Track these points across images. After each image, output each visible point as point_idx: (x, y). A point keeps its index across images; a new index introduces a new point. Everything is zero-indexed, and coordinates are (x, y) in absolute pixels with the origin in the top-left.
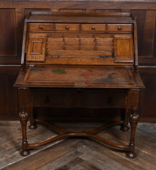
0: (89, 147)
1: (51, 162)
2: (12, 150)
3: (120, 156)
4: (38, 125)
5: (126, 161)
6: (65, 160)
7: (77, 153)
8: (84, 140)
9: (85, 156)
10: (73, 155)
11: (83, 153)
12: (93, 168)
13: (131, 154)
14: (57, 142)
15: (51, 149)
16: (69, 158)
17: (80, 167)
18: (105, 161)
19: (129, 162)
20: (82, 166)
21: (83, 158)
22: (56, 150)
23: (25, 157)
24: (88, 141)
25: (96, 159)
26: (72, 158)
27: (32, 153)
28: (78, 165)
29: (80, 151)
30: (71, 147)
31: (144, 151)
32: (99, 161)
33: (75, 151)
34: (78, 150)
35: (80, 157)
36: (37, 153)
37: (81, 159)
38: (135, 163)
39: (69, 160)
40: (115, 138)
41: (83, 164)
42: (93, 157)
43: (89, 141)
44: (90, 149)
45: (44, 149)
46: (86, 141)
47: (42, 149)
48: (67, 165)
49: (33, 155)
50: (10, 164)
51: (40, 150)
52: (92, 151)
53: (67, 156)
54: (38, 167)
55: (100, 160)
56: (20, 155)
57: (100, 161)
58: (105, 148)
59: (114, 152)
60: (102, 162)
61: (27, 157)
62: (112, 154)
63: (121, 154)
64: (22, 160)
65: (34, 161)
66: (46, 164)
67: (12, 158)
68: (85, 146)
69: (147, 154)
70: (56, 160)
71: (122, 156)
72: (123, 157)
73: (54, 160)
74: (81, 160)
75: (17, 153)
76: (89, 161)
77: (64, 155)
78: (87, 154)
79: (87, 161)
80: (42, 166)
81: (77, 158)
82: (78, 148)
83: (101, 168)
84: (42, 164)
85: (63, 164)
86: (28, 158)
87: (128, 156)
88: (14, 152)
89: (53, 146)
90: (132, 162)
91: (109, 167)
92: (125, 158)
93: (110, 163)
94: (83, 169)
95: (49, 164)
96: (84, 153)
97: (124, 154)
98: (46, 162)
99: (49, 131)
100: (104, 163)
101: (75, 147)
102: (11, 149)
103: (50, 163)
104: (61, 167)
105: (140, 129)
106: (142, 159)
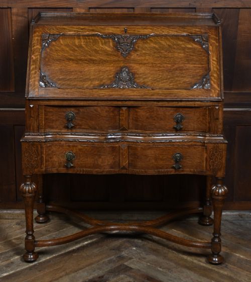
0: (142, 250)
1: (76, 271)
3: (195, 261)
5: (205, 269)
6: (100, 269)
7: (121, 258)
8: (133, 240)
9: (135, 263)
10: (114, 261)
11: (130, 259)
12: (148, 279)
14: (86, 243)
15: (75, 253)
16: (107, 265)
17: (126, 277)
18: (169, 269)
19: (211, 270)
20: (130, 276)
21: (132, 266)
22: (84, 254)
23: (31, 264)
24: (140, 241)
25: (154, 266)
26: (113, 266)
27: (43, 259)
28: (122, 276)
29: (126, 255)
30: (111, 250)
31: (238, 255)
32: (159, 269)
33: (118, 255)
34: (123, 253)
35: (126, 263)
36: (50, 259)
37: (128, 267)
38: (222, 272)
39: (107, 269)
41: (131, 274)
42: (149, 264)
43: (142, 240)
44: (143, 252)
45: (63, 252)
46: (136, 240)
47: (60, 253)
48: (104, 275)
49: (44, 262)
50: (5, 274)
51: (57, 255)
52: (147, 254)
53: (103, 262)
54: (54, 278)
55: (160, 267)
57: (161, 270)
58: (170, 250)
59: (185, 257)
60: (164, 270)
61: (34, 264)
62: (183, 259)
63: (198, 258)
64: (26, 269)
65: (47, 271)
66: (67, 274)
67: (8, 266)
68: (135, 248)
69: (243, 258)
70: (84, 268)
71: (199, 262)
72: (202, 264)
73: (81, 269)
74: (127, 269)
75: (17, 259)
76: (142, 270)
78: (138, 260)
79: (139, 270)
80: (61, 277)
81: (121, 265)
82: (122, 251)
83: (162, 280)
84: (61, 275)
85: (96, 275)
86: (36, 267)
87: (209, 262)
88: (12, 256)
89: (78, 249)
90: (216, 270)
91: (175, 279)
92: (204, 265)
93: (179, 272)
94: (131, 280)
95: (73, 274)
96: (133, 258)
97: (203, 260)
98: (68, 271)
100: (167, 272)
101: (118, 249)
102: (6, 252)
103: (74, 273)
104: (93, 278)
106: (234, 267)
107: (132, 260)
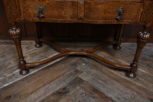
0: (88, 65)
1: (50, 83)
2: (13, 69)
3: (119, 75)
4: (43, 44)
5: (127, 81)
6: (64, 81)
7: (77, 71)
8: (82, 58)
9: (85, 76)
10: (73, 74)
11: (82, 72)
12: (94, 91)
13: (131, 74)
14: (58, 60)
15: (51, 67)
16: (69, 77)
17: (80, 89)
18: (105, 81)
19: (130, 82)
21: (83, 78)
22: (56, 69)
23: (24, 76)
24: (86, 59)
25: (96, 78)
26: (72, 78)
27: (32, 72)
28: (78, 87)
29: (79, 69)
30: (71, 65)
31: (140, 70)
32: (100, 81)
33: (75, 69)
34: (78, 68)
35: (79, 76)
36: (37, 72)
37: (81, 79)
38: (137, 84)
39: (69, 80)
40: (110, 56)
41: (83, 86)
42: (93, 77)
43: (87, 59)
44: (89, 67)
45: (45, 67)
46: (84, 59)
47: (43, 68)
48: (66, 87)
49: (33, 74)
50: (6, 85)
51: (41, 69)
52: (91, 69)
53: (67, 75)
54: (35, 89)
55: (100, 80)
56: (19, 74)
57: (101, 82)
58: (103, 66)
59: (112, 71)
60: (103, 83)
61: (26, 76)
62: (111, 73)
63: (120, 72)
64: (20, 80)
65: (32, 82)
66: (44, 85)
67: (10, 78)
68: (84, 64)
69: (144, 72)
70: (55, 80)
71: (121, 75)
72: (123, 77)
73: (53, 80)
74: (81, 81)
75: (18, 72)
76: (90, 82)
77: (64, 74)
78: (86, 73)
79: (88, 82)
80: (40, 88)
81: (77, 78)
82: (77, 66)
83: (102, 91)
84: (40, 86)
85: (62, 86)
86: (27, 78)
87: (128, 76)
88: (15, 70)
89: (54, 64)
90: (133, 82)
91: (111, 90)
92: (125, 78)
93: (112, 84)
94: (83, 92)
95: (47, 86)
96: (83, 72)
97: (123, 73)
98: (45, 82)
99: (52, 50)
100: (105, 84)
101: (75, 65)
102: (13, 67)
103: (48, 84)
104: (60, 89)
105: (130, 48)
106: (142, 79)
107: (83, 74)
